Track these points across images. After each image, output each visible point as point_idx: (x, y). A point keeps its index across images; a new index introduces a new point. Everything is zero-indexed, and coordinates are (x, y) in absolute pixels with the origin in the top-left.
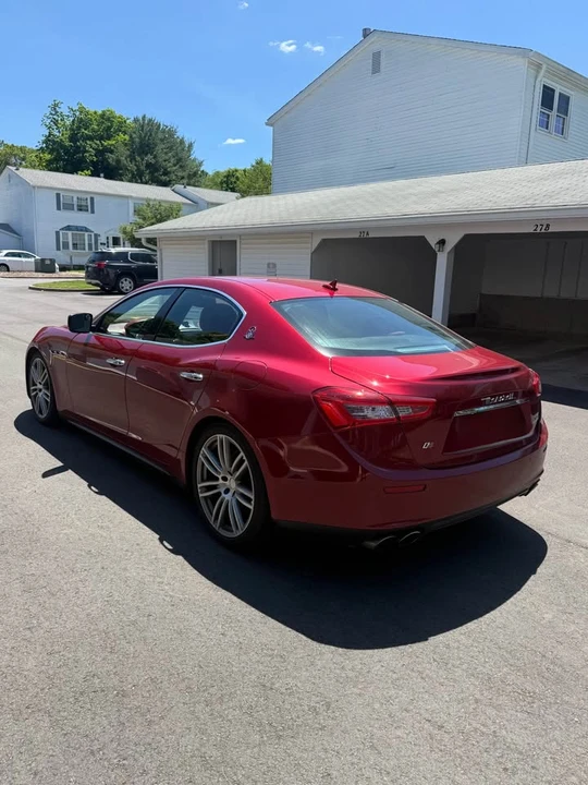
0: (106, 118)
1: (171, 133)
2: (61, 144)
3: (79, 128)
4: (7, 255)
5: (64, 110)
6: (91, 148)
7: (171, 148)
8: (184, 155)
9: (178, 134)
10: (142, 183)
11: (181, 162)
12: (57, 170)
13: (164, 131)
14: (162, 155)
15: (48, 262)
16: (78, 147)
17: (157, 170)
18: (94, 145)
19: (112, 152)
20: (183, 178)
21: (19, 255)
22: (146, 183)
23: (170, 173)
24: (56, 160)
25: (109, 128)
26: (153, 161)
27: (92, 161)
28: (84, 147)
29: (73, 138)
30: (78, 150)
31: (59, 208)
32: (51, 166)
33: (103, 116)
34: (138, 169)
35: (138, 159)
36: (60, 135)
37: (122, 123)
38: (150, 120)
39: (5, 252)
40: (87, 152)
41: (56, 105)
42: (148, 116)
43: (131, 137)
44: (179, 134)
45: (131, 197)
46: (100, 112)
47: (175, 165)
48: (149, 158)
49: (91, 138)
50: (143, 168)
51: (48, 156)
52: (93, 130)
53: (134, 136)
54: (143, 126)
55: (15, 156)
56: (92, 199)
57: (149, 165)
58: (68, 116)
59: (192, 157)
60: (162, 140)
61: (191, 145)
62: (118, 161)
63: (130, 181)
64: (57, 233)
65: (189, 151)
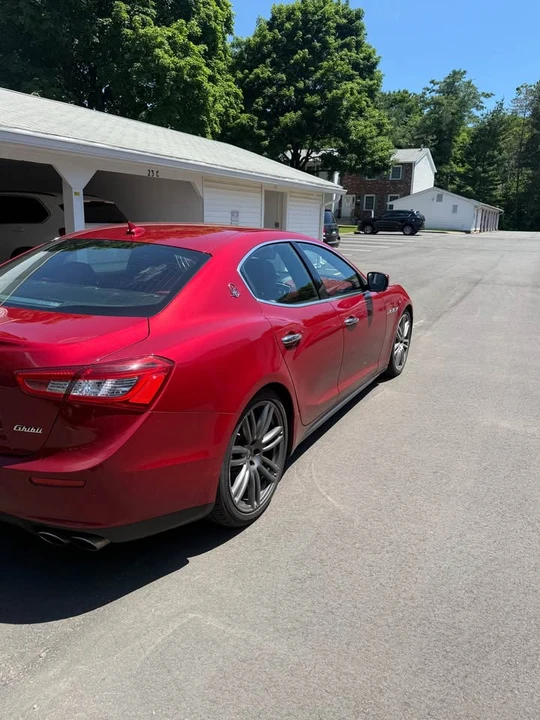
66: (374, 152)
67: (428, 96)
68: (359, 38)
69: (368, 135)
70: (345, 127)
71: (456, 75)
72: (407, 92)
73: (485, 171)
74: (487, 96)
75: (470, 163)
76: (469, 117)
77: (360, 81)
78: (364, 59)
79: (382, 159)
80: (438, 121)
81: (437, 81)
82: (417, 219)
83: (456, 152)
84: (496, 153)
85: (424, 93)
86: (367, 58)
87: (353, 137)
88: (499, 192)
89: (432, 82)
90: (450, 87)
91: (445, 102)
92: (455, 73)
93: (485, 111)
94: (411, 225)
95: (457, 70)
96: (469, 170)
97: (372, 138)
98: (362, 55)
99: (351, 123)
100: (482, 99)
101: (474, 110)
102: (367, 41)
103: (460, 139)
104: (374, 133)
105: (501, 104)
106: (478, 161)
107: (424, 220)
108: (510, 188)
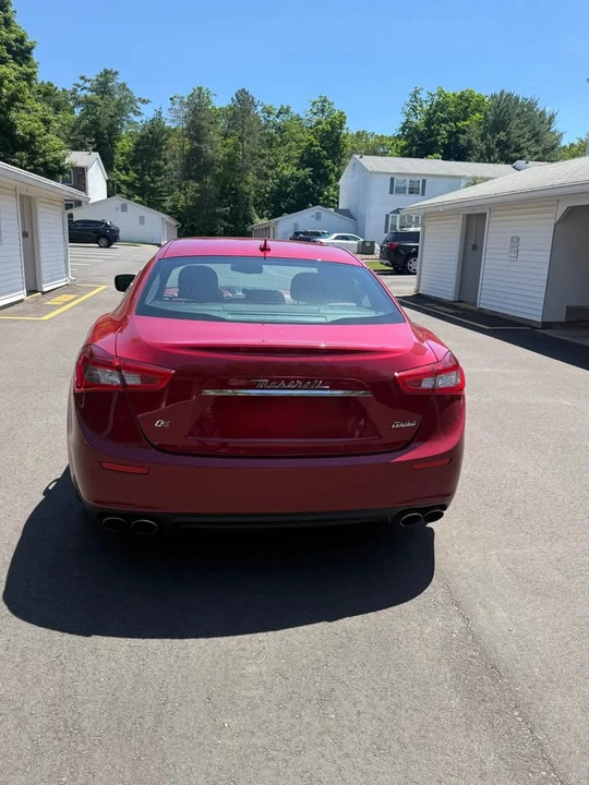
0: (464, 98)
1: (531, 106)
2: (416, 130)
3: (435, 111)
4: (337, 238)
5: (423, 96)
6: (444, 131)
7: (527, 122)
8: (543, 128)
9: (538, 106)
10: (490, 162)
11: (536, 137)
12: (410, 155)
13: (523, 106)
14: (515, 131)
15: (368, 244)
16: (432, 131)
17: (508, 147)
18: (448, 128)
19: (464, 132)
20: (536, 153)
21: (346, 238)
22: (495, 162)
23: (522, 149)
24: (410, 146)
25: (467, 108)
26: (504, 139)
27: (443, 144)
28: (438, 130)
29: (428, 123)
30: (432, 133)
31: (391, 192)
32: (406, 153)
33: (461, 97)
34: (488, 148)
35: (489, 137)
36: (418, 121)
37: (481, 102)
38: (508, 95)
39: (335, 235)
40: (439, 134)
41: (416, 92)
42: (507, 91)
43: (485, 115)
44: (540, 107)
45: (464, 177)
46: (459, 93)
47: (529, 140)
48: (502, 136)
49: (445, 121)
50: (493, 146)
51: (404, 143)
52: (450, 113)
53: (489, 113)
54: (499, 102)
55: (383, 145)
56: (424, 181)
57: (499, 143)
58: (426, 102)
59: (552, 130)
60: (518, 115)
61: (552, 117)
62: (469, 141)
63: (478, 161)
64: (387, 216)
65: (550, 123)
66: (44, 152)
67: (81, 94)
68: (8, 15)
69: (37, 132)
70: (8, 120)
71: (107, 75)
72: (52, 85)
73: (153, 181)
74: (144, 102)
75: (136, 171)
76: (128, 122)
77: (16, 66)
78: (16, 41)
79: (57, 161)
80: (95, 123)
81: (88, 77)
82: (111, 230)
83: (119, 159)
84: (162, 163)
85: (75, 90)
86: (21, 40)
87: (20, 132)
88: (168, 204)
89: (82, 78)
90: (104, 85)
91: (101, 102)
92: (106, 72)
93: (144, 118)
94: (106, 236)
95: (109, 69)
96: (136, 179)
97: (40, 135)
98: (13, 36)
99: (13, 115)
100: (139, 104)
101: (131, 114)
102: (17, 20)
103: (119, 144)
104: (43, 130)
105: (160, 113)
106: (143, 169)
107: (118, 231)
108: (178, 201)
